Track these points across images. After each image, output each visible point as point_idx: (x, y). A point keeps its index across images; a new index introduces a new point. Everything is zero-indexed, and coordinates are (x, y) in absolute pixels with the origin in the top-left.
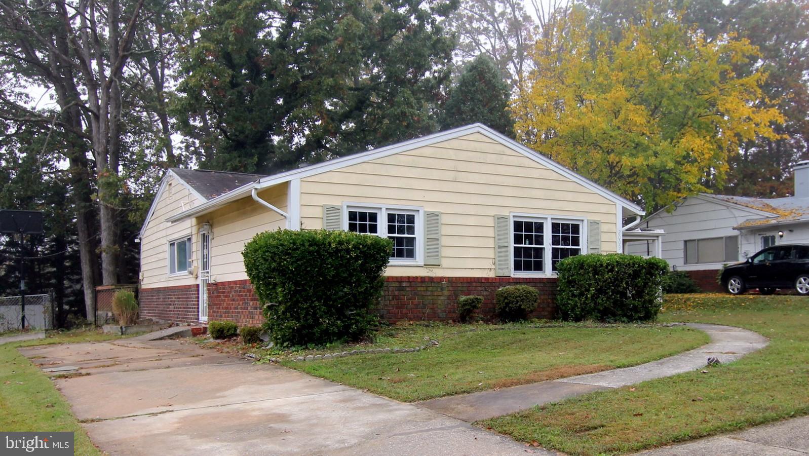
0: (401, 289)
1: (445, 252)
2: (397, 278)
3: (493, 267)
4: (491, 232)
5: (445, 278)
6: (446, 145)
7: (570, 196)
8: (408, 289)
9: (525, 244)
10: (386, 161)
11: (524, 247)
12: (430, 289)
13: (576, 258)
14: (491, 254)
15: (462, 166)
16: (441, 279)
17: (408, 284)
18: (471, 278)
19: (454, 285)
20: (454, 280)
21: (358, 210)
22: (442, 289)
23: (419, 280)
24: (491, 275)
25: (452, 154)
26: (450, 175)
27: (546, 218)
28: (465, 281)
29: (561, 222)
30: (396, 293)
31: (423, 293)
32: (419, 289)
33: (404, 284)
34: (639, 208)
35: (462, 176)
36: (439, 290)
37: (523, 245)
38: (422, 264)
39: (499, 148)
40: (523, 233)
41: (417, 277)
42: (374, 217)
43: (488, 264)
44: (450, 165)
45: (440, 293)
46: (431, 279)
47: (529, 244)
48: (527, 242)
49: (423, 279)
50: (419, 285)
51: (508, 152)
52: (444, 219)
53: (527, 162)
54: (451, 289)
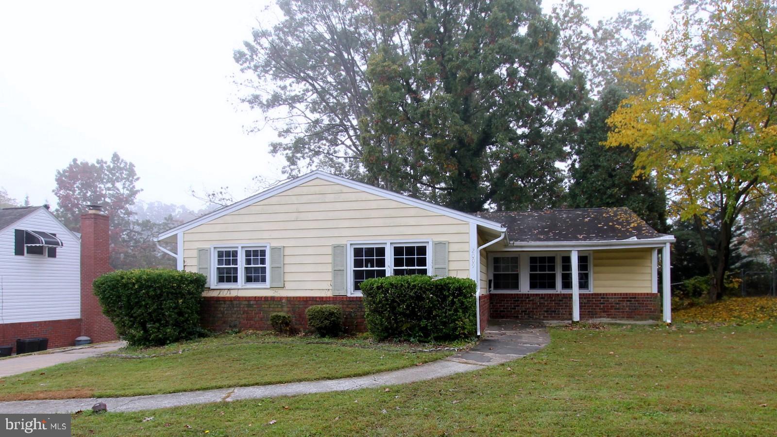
0: (249, 306)
1: (288, 277)
2: (246, 297)
3: (331, 288)
4: (329, 259)
5: (284, 297)
6: (289, 193)
7: (412, 221)
8: (255, 306)
9: (367, 266)
10: (242, 212)
11: (366, 270)
12: (272, 306)
13: (424, 278)
14: (329, 277)
15: (302, 208)
16: (281, 298)
17: (255, 302)
18: (307, 297)
19: (292, 303)
20: (292, 299)
21: (224, 250)
22: (282, 307)
23: (263, 299)
24: (329, 294)
25: (294, 199)
26: (293, 216)
27: (386, 243)
28: (302, 300)
29: (404, 245)
30: (246, 309)
31: (266, 309)
32: (263, 306)
33: (252, 303)
34: (500, 225)
35: (303, 216)
36: (279, 306)
37: (364, 268)
38: (269, 287)
39: (337, 188)
40: (364, 258)
41: (261, 297)
42: (235, 254)
43: (327, 285)
44: (293, 208)
45: (280, 310)
46: (273, 298)
47: (371, 267)
48: (369, 265)
49: (266, 299)
50: (263, 303)
51: (345, 190)
52: (287, 252)
53: (364, 196)
54: (289, 306)
